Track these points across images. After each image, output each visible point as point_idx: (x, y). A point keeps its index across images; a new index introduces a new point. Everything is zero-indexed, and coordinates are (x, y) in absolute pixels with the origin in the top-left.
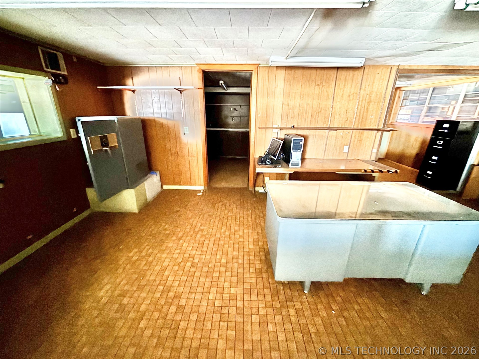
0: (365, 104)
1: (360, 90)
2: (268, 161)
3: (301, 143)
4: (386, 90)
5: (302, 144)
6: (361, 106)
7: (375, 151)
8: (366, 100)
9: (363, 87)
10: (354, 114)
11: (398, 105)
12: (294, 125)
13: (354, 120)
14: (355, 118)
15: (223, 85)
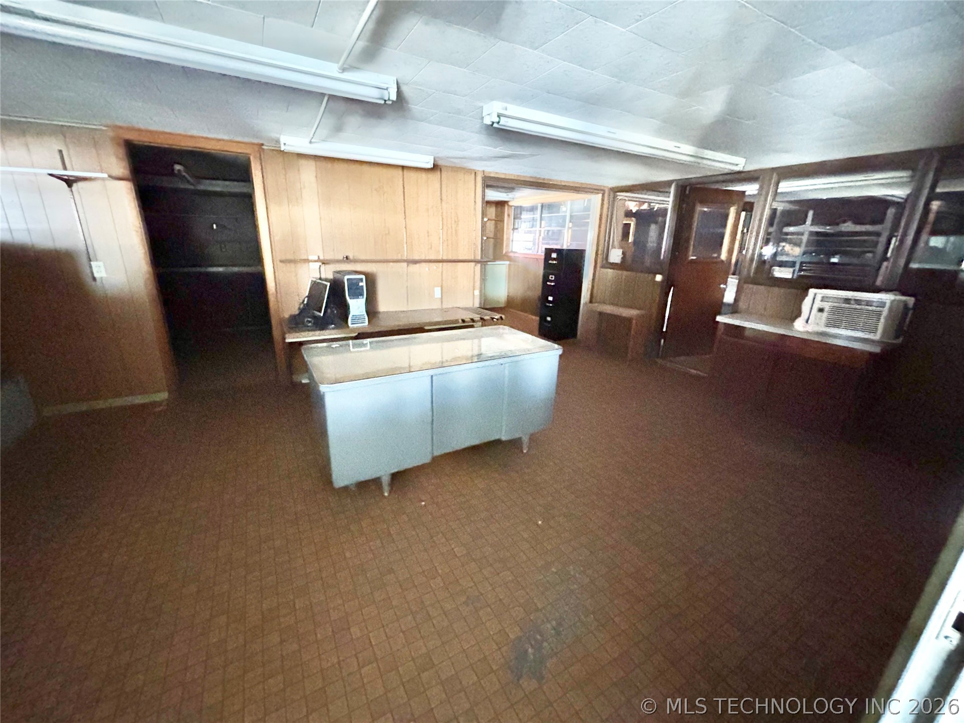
0: (451, 224)
1: (441, 202)
2: (307, 321)
3: (361, 284)
4: (475, 205)
5: (362, 286)
6: (447, 226)
7: (477, 293)
8: (451, 218)
9: (444, 197)
10: (440, 238)
11: (510, 227)
12: (347, 255)
13: (441, 247)
14: (441, 244)
15: (184, 174)
